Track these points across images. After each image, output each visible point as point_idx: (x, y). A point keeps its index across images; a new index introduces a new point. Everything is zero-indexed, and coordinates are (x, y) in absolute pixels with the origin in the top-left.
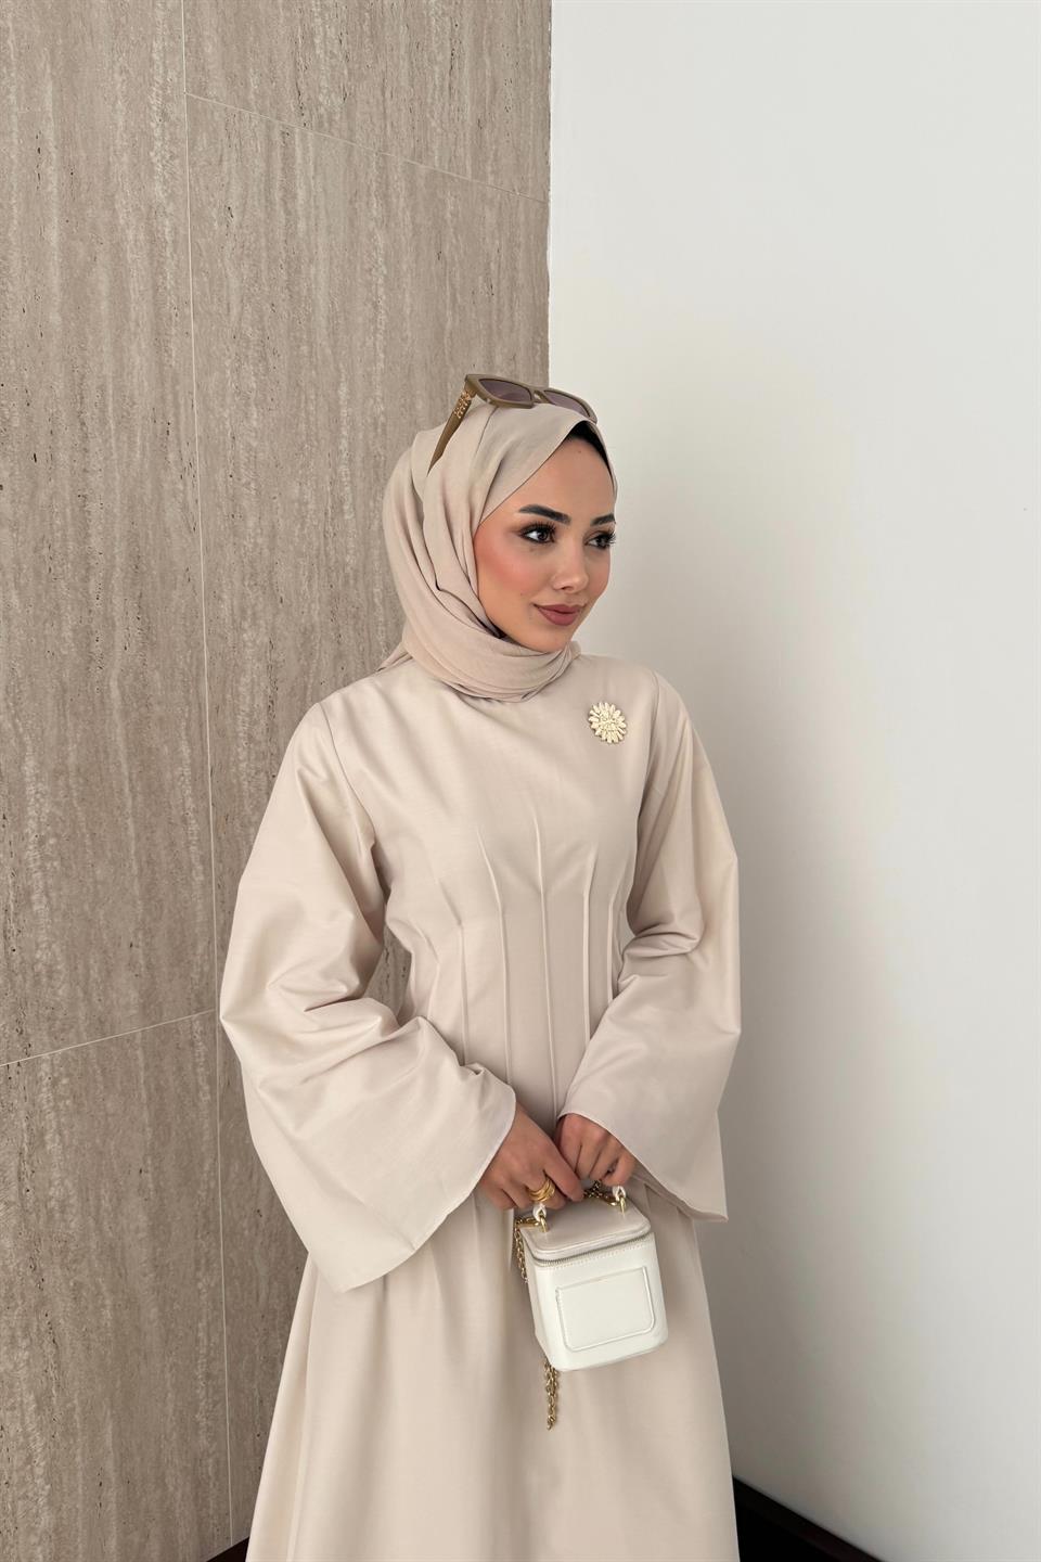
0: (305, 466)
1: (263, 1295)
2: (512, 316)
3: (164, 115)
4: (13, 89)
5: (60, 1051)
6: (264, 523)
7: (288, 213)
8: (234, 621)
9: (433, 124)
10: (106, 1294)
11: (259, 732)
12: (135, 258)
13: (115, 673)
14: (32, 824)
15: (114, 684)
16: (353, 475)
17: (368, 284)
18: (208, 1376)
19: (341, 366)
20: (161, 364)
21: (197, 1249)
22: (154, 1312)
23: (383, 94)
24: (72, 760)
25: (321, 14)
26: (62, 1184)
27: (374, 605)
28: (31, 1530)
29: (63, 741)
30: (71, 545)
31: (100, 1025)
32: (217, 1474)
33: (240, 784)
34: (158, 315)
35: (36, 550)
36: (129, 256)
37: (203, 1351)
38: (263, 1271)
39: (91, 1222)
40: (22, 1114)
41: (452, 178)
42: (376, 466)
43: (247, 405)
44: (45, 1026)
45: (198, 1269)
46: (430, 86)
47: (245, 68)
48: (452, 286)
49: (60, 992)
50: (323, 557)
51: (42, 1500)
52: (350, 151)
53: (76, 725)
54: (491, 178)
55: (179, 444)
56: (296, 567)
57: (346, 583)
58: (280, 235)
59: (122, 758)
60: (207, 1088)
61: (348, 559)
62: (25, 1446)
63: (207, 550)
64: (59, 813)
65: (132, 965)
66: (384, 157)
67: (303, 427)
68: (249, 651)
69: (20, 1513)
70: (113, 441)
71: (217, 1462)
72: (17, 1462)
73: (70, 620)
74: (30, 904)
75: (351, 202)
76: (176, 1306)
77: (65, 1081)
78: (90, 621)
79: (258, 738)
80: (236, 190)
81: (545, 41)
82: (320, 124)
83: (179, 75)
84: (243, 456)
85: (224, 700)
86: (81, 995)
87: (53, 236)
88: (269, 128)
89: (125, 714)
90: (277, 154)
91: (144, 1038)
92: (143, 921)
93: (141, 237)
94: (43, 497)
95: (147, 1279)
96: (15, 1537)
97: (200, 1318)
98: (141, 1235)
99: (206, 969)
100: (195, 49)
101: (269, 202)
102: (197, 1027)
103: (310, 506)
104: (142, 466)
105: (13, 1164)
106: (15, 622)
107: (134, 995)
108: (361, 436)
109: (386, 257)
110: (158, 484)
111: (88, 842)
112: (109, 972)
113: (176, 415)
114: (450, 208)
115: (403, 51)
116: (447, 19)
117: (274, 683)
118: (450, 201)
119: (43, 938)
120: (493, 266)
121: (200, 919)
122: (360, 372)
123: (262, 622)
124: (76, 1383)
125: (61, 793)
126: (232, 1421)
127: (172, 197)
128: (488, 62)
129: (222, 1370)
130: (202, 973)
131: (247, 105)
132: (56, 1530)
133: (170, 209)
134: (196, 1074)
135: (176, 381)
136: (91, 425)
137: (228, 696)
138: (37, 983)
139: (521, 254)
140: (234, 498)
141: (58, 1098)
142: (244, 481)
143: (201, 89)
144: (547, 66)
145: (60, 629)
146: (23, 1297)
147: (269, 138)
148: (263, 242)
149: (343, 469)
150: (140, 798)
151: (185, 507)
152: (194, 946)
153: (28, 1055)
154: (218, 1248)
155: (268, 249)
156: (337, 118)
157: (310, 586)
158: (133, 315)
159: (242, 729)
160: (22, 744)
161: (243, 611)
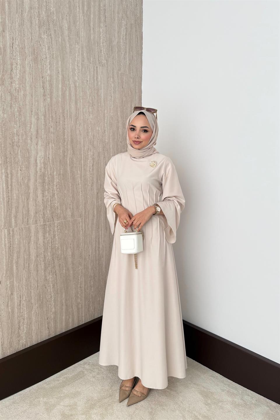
0: (99, 124)
1: (90, 273)
2: (135, 98)
3: (77, 66)
4: (55, 63)
5: (58, 221)
6: (92, 134)
7: (97, 81)
8: (87, 151)
9: (122, 64)
10: (64, 267)
11: (91, 170)
12: (73, 89)
13: (68, 158)
14: (55, 183)
15: (68, 160)
16: (107, 126)
17: (110, 93)
18: (80, 287)
19: (106, 107)
20: (76, 107)
21: (79, 261)
22: (72, 272)
23: (113, 60)
24: (61, 173)
25: (103, 47)
26: (58, 244)
27: (110, 149)
28: (51, 311)
29: (60, 169)
30: (62, 137)
31: (65, 218)
32: (81, 307)
33: (87, 179)
34: (76, 99)
35: (57, 137)
36: (72, 89)
37: (80, 282)
38: (90, 268)
39: (62, 252)
40: (52, 231)
41: (124, 74)
42: (111, 124)
43: (90, 114)
44: (56, 217)
45: (79, 265)
46: (121, 58)
47: (90, 57)
48: (125, 93)
49: (59, 211)
50: (102, 139)
51: (53, 306)
52: (107, 70)
53: (62, 167)
54: (132, 73)
55: (79, 120)
56: (97, 142)
57: (106, 145)
58: (96, 85)
59: (69, 173)
60: (81, 231)
61: (106, 140)
62: (50, 294)
63: (83, 138)
64: (59, 181)
65: (70, 208)
66: (113, 71)
67: (99, 117)
68: (89, 156)
69: (49, 307)
70: (69, 120)
71: (81, 305)
72: (49, 297)
73: (61, 150)
74: (54, 196)
75: (107, 79)
76: (75, 272)
77: (59, 227)
78: (65, 149)
79: (91, 171)
80: (89, 78)
81: (142, 48)
82: (102, 66)
83: (80, 59)
84: (89, 123)
85: (85, 164)
86: (62, 212)
87: (60, 86)
88: (94, 67)
89: (70, 165)
90: (95, 71)
91: (72, 221)
92: (72, 201)
93: (74, 86)
94: (58, 129)
95: (71, 265)
96: (49, 312)
97: (79, 275)
98: (70, 256)
99: (82, 210)
100: (82, 54)
101: (94, 80)
102: (80, 220)
103: (100, 131)
104: (73, 124)
105: (51, 240)
106: (53, 149)
107: (70, 214)
108: (109, 119)
109: (113, 88)
110: (75, 128)
111: (64, 186)
112: (66, 209)
113: (79, 115)
114: (124, 79)
115: (116, 52)
116: (124, 46)
117: (93, 161)
118: (124, 78)
119: (56, 202)
120: (132, 89)
121: (81, 201)
122: (109, 108)
123: (92, 151)
124: (59, 284)
125: (60, 178)
126: (84, 297)
127: (78, 79)
128: (131, 53)
129: (83, 286)
130: (81, 211)
131: (91, 63)
132: (55, 312)
133: (78, 81)
134: (80, 228)
135: (79, 110)
136: (66, 117)
137: (86, 163)
138: (55, 209)
139: (137, 87)
140: (88, 130)
141: (58, 230)
142: (89, 127)
143: (83, 61)
144: (142, 53)
145: (60, 151)
146: (51, 265)
147: (94, 68)
148: (93, 86)
149: (106, 125)
150: (72, 180)
151: (80, 131)
152: (80, 206)
153: (53, 221)
154: (83, 261)
155: (94, 87)
156: (105, 64)
157: (100, 145)
158: (72, 99)
159: (88, 169)
160: (54, 169)
161: (89, 149)
